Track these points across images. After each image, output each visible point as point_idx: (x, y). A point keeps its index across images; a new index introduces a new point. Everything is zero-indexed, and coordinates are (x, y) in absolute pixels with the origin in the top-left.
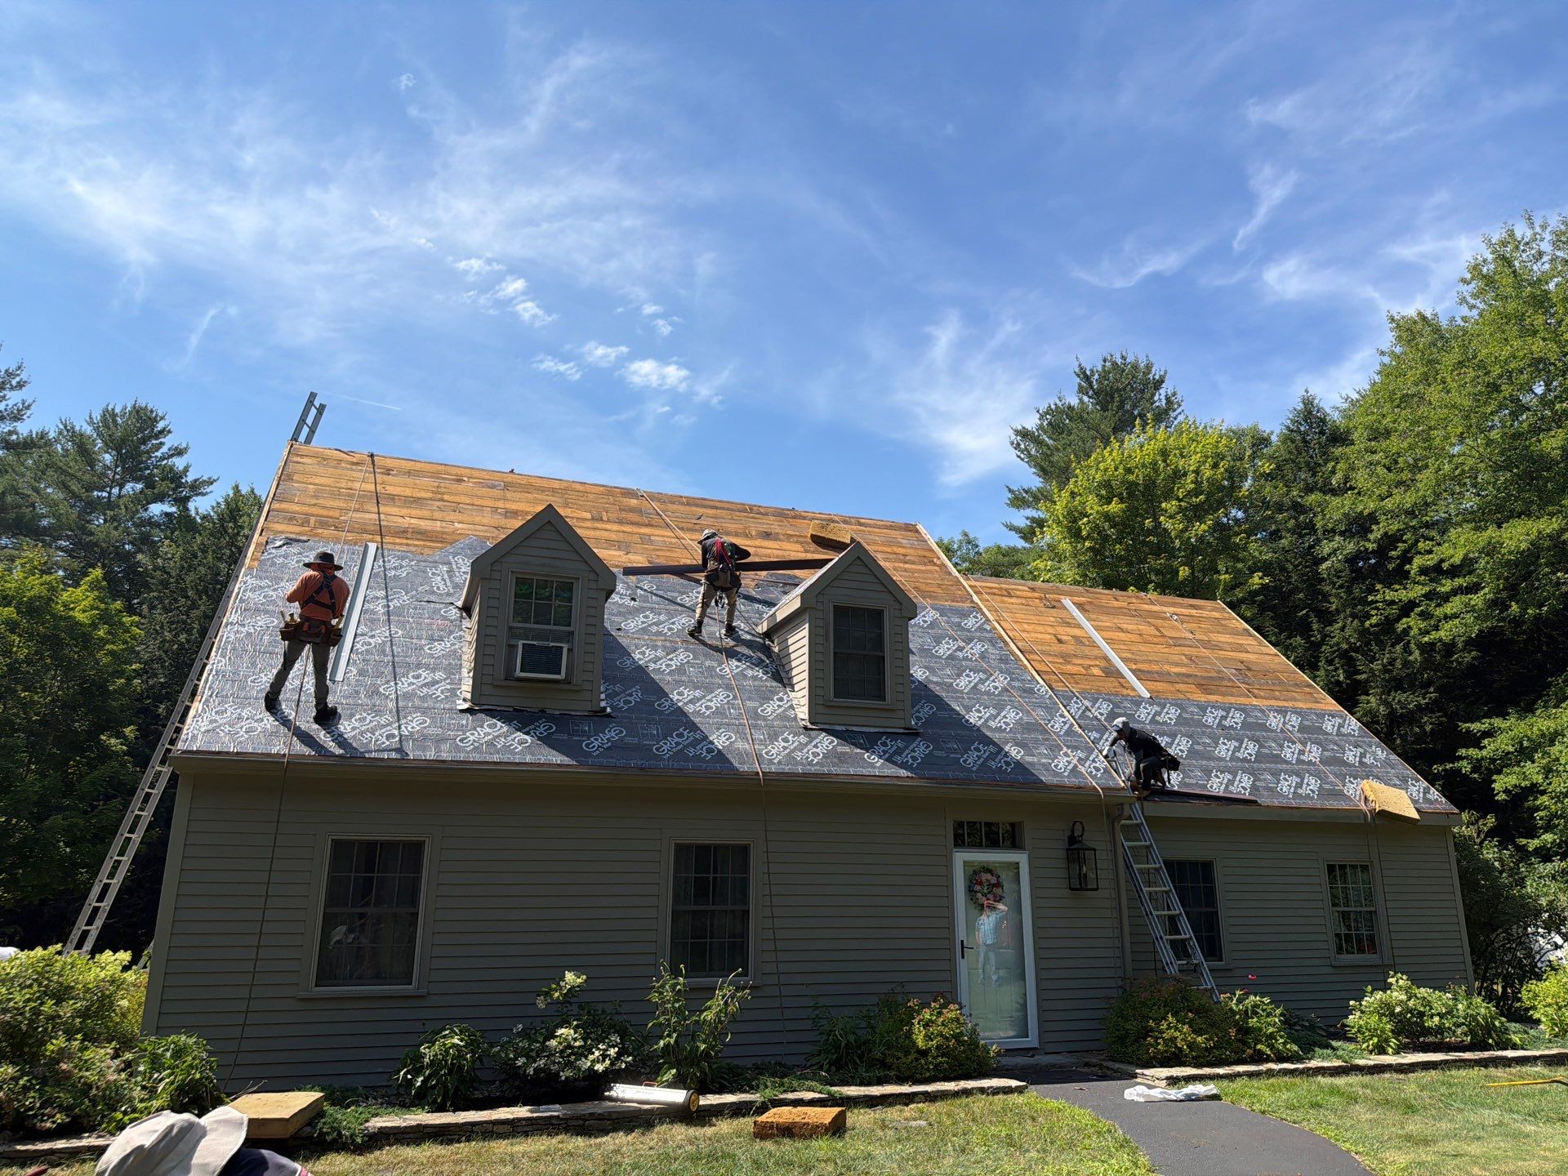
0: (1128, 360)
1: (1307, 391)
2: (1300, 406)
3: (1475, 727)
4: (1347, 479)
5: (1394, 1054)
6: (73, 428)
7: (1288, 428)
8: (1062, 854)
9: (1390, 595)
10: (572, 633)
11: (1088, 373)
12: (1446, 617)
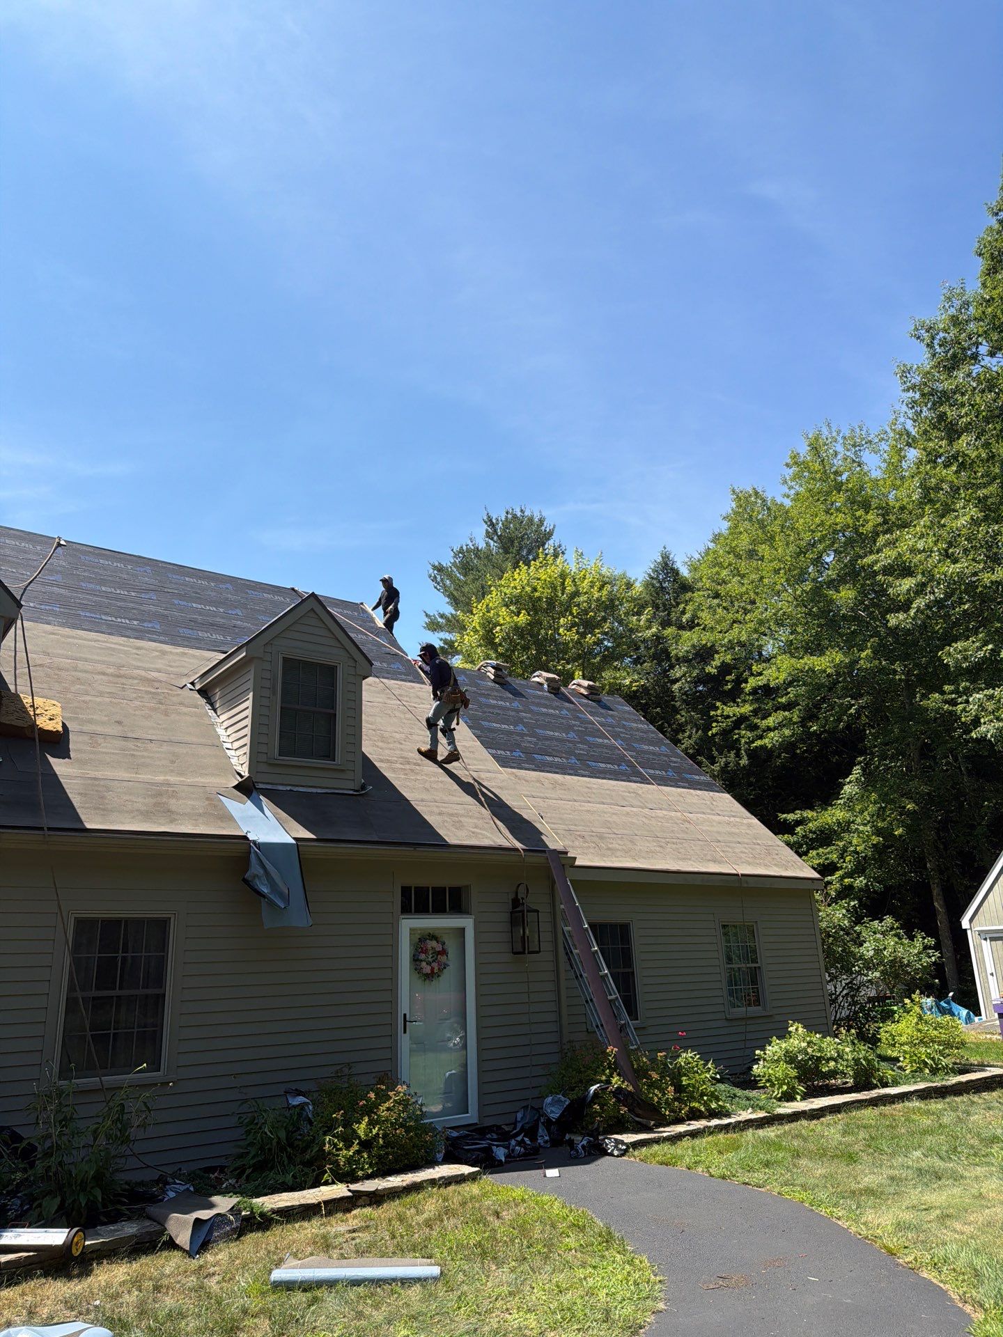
0: (526, 514)
1: (665, 548)
2: (659, 559)
3: (791, 817)
4: (694, 616)
5: (801, 1100)
7: (649, 575)
9: (728, 710)
11: (494, 521)
12: (769, 729)
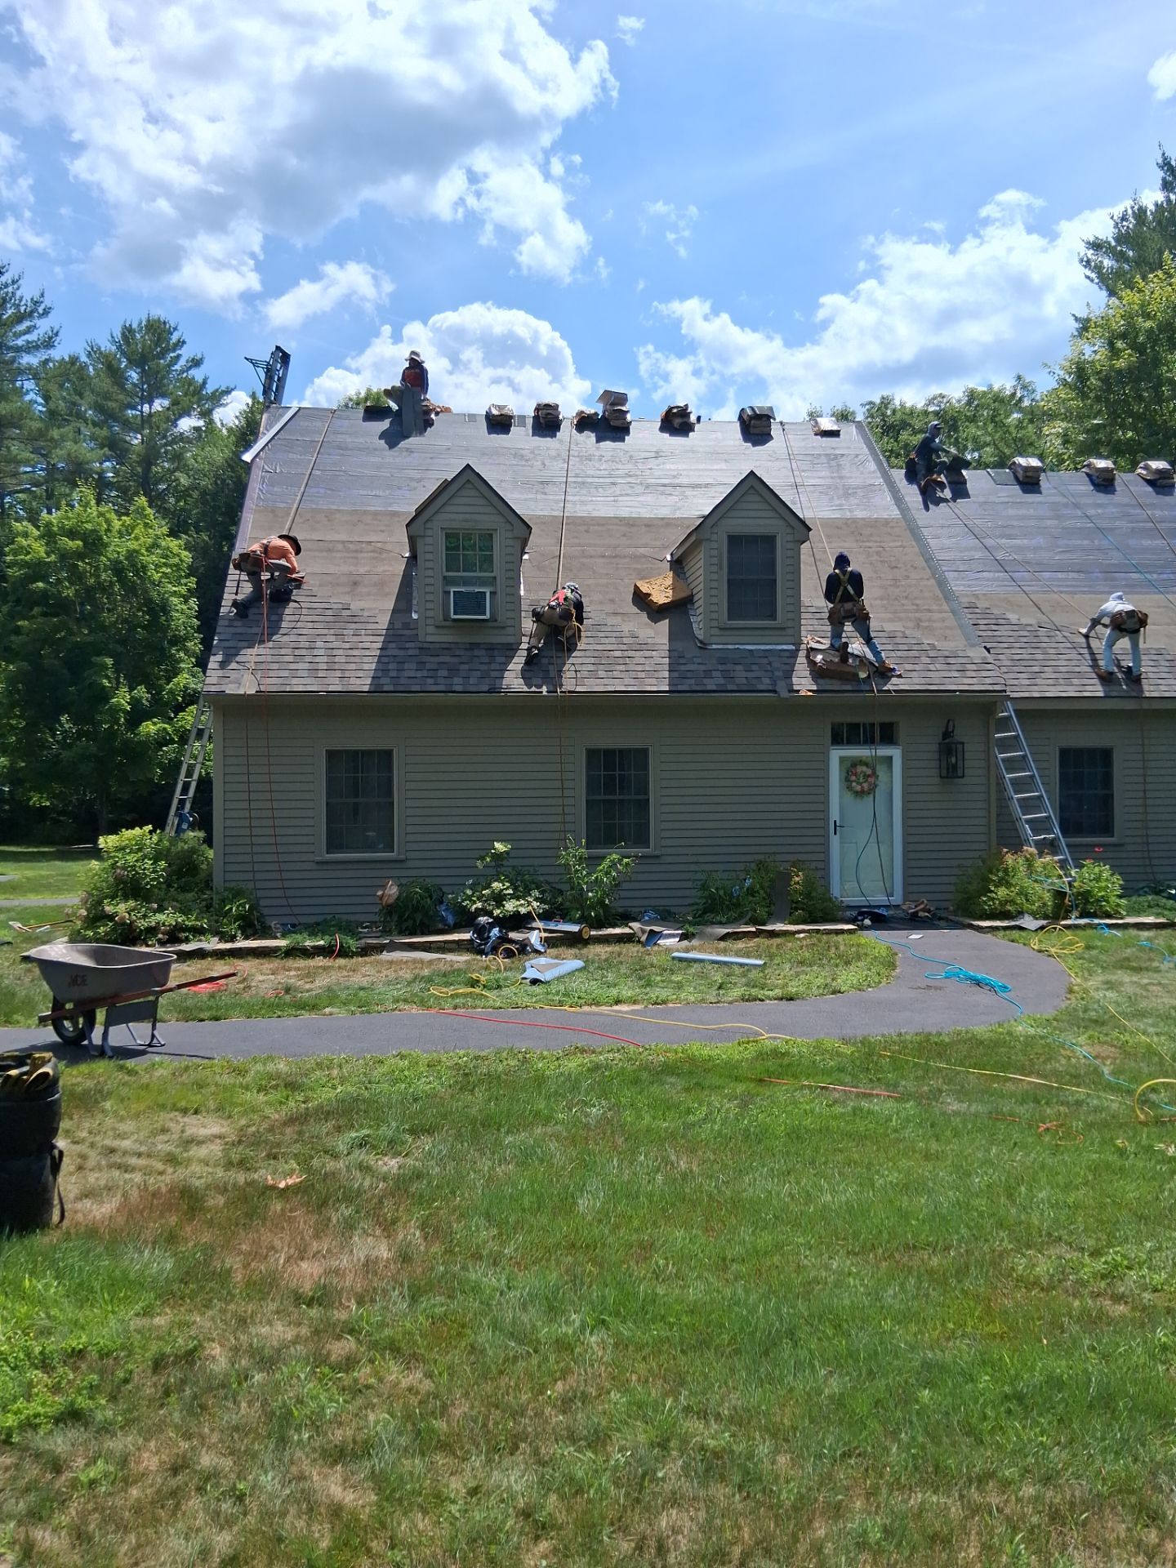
6: (99, 349)
8: (935, 747)
10: (495, 578)
